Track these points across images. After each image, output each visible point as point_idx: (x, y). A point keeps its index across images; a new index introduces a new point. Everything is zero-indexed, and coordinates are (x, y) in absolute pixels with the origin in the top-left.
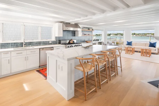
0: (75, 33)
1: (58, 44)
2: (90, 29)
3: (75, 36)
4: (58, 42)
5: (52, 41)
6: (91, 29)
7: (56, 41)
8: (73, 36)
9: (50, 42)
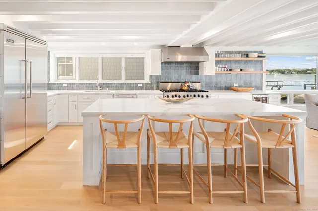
0: (197, 68)
1: (156, 89)
2: (250, 55)
3: (197, 73)
4: (155, 85)
5: (143, 84)
6: (256, 55)
7: (151, 83)
8: (192, 74)
9: (139, 85)
